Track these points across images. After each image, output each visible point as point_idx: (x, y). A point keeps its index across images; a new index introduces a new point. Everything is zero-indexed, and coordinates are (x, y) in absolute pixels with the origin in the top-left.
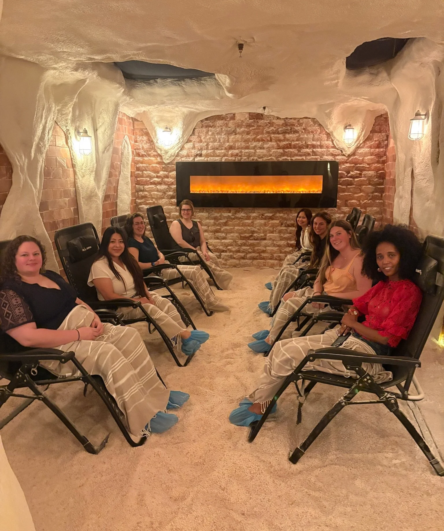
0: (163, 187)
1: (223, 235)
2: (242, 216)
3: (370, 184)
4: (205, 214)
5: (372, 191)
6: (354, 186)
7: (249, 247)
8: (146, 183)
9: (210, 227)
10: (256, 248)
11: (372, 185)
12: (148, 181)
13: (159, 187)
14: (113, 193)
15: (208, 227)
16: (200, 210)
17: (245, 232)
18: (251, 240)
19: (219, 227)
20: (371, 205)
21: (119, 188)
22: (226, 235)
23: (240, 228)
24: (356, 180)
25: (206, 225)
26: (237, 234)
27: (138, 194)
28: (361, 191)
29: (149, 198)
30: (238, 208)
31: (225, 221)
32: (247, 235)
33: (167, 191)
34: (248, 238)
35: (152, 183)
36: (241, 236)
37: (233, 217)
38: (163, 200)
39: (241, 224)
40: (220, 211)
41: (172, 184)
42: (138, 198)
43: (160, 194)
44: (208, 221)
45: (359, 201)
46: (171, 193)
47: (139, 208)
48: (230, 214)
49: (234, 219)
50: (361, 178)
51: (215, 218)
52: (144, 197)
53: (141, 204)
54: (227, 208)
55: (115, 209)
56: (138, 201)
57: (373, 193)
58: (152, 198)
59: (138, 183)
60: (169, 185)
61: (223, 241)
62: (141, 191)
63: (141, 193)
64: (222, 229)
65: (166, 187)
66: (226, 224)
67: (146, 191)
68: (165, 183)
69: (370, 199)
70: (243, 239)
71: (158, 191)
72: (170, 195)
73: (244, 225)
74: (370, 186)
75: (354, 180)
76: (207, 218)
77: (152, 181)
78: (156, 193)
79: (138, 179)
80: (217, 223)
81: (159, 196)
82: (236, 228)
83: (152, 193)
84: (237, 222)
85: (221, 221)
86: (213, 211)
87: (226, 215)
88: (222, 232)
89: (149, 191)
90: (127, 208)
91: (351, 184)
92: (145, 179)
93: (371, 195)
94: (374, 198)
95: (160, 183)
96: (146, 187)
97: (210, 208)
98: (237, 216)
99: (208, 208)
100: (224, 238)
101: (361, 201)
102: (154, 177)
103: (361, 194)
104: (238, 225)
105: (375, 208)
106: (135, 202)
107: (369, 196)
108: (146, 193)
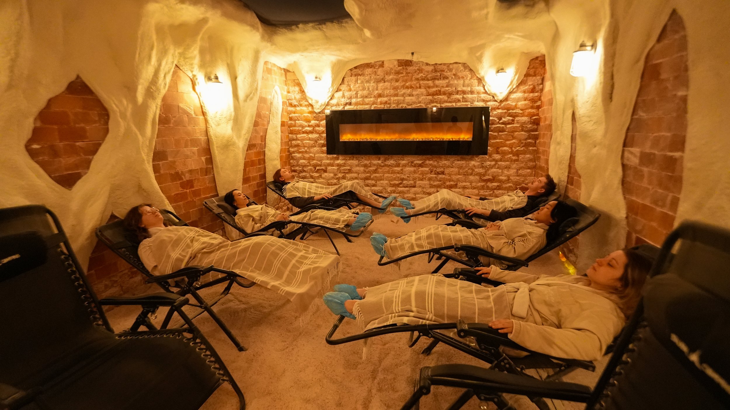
0: (315, 136)
1: (373, 182)
2: (392, 164)
3: (522, 130)
4: (355, 162)
5: (525, 138)
6: (506, 133)
7: (398, 195)
8: (299, 132)
9: (360, 175)
10: (406, 196)
11: (525, 131)
12: (301, 130)
13: (310, 136)
14: (260, 142)
15: (358, 174)
16: (350, 158)
17: (395, 179)
18: (401, 187)
19: (369, 175)
20: (524, 153)
21: (267, 137)
22: (376, 182)
23: (390, 175)
24: (508, 126)
25: (356, 173)
26: (387, 182)
27: (291, 143)
28: (514, 138)
29: (302, 146)
30: (387, 156)
31: (374, 168)
32: (397, 182)
33: (318, 140)
34: (398, 185)
35: (304, 133)
36: (390, 184)
37: (383, 164)
38: (315, 148)
39: (391, 172)
40: (370, 159)
41: (323, 132)
42: (292, 146)
43: (312, 142)
44: (358, 168)
45: (511, 148)
46: (322, 142)
47: (292, 157)
48: (380, 162)
49: (383, 166)
50: (513, 124)
51: (365, 166)
52: (297, 146)
53: (294, 152)
54: (376, 156)
55: (262, 157)
56: (292, 150)
57: (526, 139)
58: (305, 147)
59: (291, 132)
60: (320, 134)
61: (373, 188)
62: (294, 140)
63: (294, 142)
64: (372, 177)
65: (317, 135)
66: (375, 171)
67: (299, 140)
68: (317, 132)
69: (523, 147)
70: (393, 187)
71: (310, 139)
72: (321, 143)
73: (393, 172)
74: (523, 133)
75: (506, 127)
76: (357, 166)
77: (304, 130)
78: (308, 141)
79: (291, 129)
80: (367, 170)
81: (310, 145)
82: (386, 175)
83: (304, 142)
84: (387, 169)
85: (371, 168)
86: (362, 158)
87: (375, 162)
88: (372, 179)
89: (302, 140)
90: (276, 156)
91: (503, 130)
92: (297, 128)
93: (524, 142)
94: (527, 145)
95: (311, 132)
96: (299, 136)
97: (359, 156)
98: (386, 163)
99: (357, 156)
100: (374, 185)
101: (513, 148)
102: (306, 126)
103: (514, 141)
104: (388, 172)
105: (528, 156)
106: (289, 151)
107: (522, 143)
108: (299, 142)
